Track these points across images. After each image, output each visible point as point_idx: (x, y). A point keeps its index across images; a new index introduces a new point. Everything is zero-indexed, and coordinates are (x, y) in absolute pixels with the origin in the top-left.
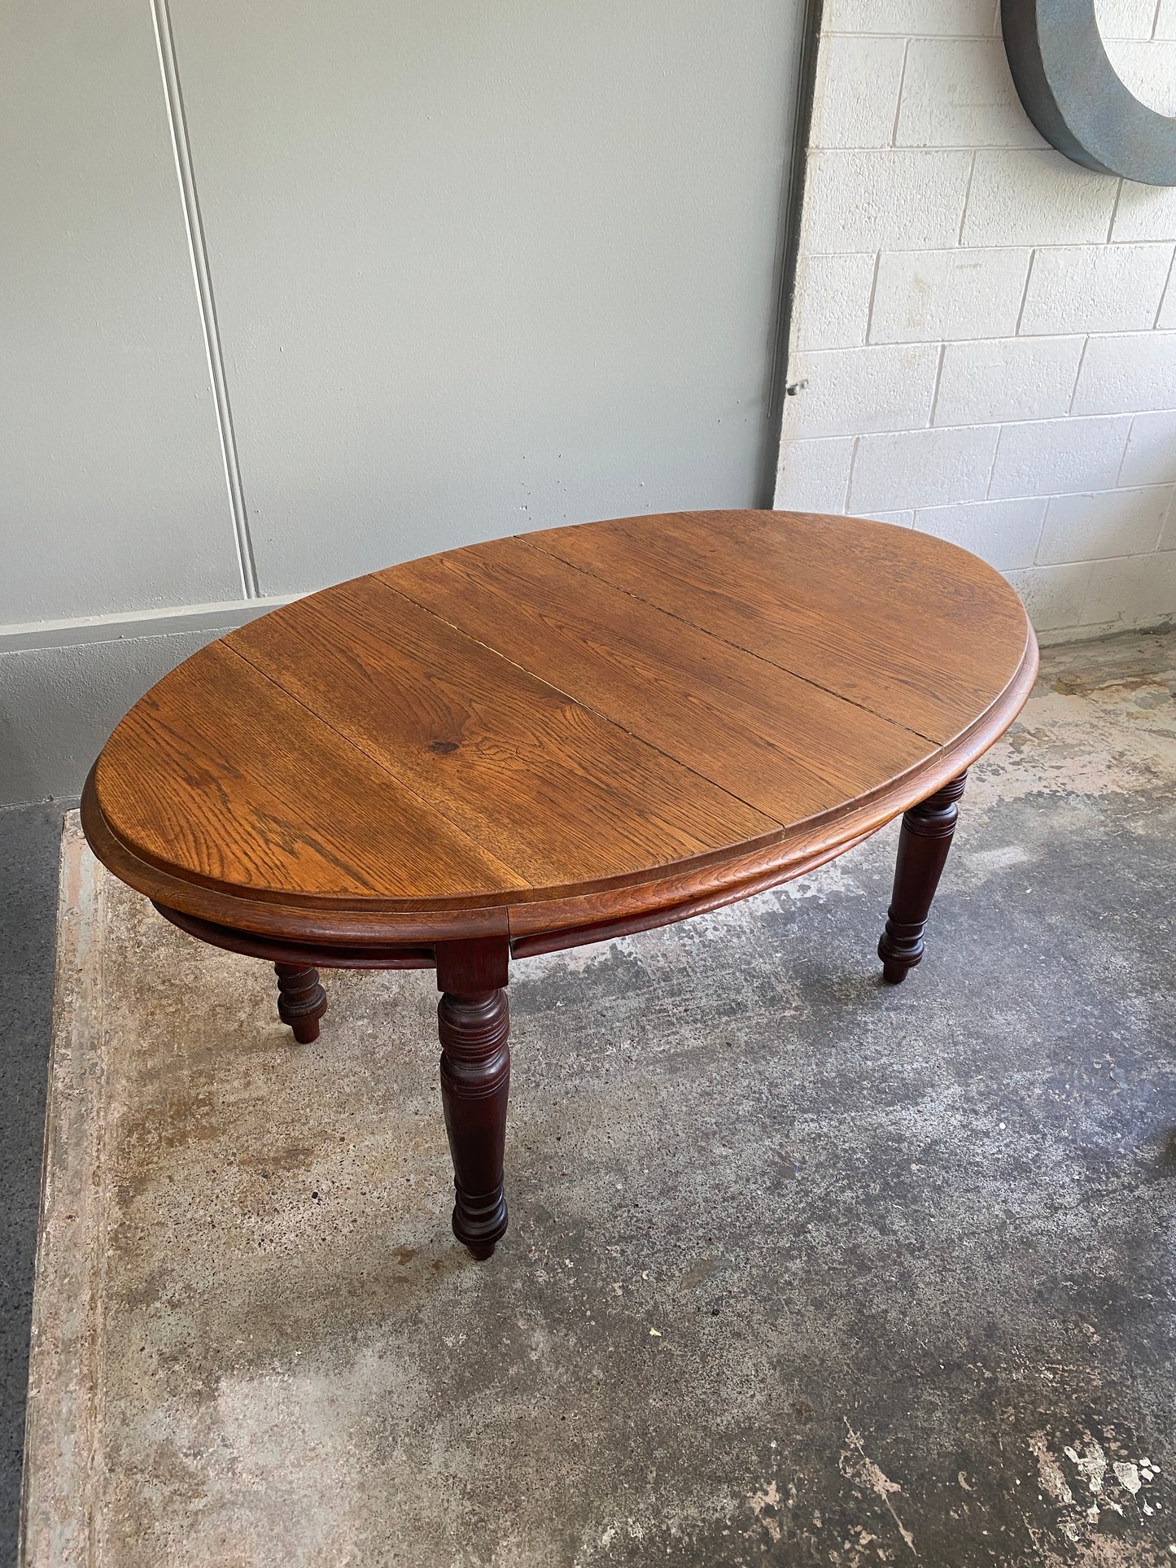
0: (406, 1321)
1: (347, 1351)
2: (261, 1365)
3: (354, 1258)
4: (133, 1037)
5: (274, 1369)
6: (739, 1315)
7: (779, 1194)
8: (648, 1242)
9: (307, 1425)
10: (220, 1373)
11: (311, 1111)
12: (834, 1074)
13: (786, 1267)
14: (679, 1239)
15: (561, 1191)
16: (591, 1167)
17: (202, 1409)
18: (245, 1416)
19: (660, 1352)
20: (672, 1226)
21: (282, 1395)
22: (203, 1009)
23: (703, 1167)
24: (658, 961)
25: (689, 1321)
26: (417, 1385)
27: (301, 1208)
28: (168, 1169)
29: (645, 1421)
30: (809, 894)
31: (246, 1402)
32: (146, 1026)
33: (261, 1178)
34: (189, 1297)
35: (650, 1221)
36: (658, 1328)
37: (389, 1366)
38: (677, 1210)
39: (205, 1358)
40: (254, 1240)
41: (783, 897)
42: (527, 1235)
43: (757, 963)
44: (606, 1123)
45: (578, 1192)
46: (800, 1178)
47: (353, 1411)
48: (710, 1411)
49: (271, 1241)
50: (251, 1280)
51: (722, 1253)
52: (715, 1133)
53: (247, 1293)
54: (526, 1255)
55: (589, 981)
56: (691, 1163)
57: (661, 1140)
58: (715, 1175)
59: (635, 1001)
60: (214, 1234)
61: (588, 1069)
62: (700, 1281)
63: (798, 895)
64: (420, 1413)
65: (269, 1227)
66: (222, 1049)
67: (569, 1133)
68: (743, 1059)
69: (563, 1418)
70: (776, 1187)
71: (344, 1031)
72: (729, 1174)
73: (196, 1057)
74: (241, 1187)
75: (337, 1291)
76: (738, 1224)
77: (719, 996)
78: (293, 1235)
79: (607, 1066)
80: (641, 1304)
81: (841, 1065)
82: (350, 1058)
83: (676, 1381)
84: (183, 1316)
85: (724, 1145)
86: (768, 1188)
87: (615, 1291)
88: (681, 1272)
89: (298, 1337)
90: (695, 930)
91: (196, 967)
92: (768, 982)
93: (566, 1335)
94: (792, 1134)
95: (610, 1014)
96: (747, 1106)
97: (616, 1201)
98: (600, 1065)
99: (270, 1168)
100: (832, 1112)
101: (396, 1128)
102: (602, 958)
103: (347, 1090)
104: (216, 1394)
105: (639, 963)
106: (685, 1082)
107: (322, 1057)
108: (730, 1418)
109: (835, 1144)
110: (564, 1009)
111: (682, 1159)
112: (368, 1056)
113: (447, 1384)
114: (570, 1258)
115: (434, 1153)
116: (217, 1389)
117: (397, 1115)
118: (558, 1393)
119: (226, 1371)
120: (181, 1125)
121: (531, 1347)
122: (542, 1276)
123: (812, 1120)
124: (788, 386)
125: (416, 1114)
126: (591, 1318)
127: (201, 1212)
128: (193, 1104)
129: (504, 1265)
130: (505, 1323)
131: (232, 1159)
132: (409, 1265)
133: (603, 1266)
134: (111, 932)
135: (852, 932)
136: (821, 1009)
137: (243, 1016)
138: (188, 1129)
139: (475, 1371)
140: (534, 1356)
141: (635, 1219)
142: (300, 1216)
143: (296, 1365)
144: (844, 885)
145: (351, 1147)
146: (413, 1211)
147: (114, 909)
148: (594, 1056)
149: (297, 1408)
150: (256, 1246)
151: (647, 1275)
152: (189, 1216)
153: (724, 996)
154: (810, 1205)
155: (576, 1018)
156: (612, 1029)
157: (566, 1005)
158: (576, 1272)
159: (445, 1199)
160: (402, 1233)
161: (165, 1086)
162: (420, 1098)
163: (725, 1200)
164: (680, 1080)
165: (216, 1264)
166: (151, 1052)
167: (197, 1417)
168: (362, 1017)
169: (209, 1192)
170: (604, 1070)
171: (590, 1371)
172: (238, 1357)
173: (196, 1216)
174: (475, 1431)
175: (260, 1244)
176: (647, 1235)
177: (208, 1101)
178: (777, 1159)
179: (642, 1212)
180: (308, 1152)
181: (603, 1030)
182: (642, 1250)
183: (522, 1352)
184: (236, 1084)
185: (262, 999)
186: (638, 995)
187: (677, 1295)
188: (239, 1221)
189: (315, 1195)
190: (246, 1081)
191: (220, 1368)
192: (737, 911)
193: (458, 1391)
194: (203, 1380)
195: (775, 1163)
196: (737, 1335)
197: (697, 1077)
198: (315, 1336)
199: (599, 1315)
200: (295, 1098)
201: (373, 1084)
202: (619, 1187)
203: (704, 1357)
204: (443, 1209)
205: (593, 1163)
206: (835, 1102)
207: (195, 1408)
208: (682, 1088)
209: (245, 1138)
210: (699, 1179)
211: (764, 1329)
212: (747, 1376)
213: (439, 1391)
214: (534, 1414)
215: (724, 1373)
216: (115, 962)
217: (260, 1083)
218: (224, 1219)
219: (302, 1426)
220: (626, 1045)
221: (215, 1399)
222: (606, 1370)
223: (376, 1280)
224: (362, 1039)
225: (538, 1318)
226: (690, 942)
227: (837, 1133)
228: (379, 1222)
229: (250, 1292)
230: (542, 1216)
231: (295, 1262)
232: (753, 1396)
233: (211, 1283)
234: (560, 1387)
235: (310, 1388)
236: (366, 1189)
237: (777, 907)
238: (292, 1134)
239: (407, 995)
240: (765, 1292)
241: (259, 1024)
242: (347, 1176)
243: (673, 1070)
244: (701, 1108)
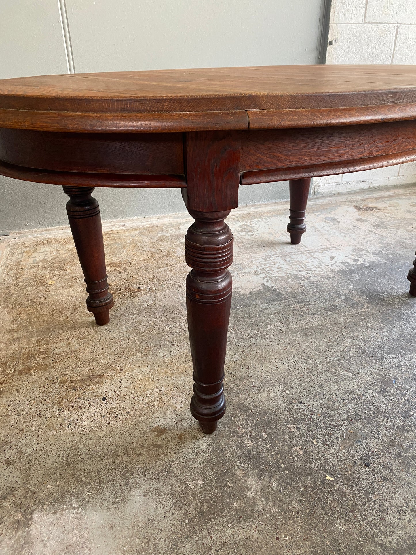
0: (162, 472)
1: (122, 492)
2: (63, 502)
3: (127, 434)
4: (7, 324)
5: (71, 505)
6: (383, 467)
7: (387, 395)
8: (313, 422)
9: (93, 545)
10: (34, 508)
11: (103, 356)
12: (399, 336)
13: (405, 437)
14: (332, 421)
15: (253, 395)
16: (269, 382)
17: (19, 533)
18: (49, 538)
19: (336, 491)
20: (326, 413)
21: (76, 522)
22: (47, 311)
23: (336, 382)
24: (288, 290)
25: (350, 470)
26: (170, 515)
27: (96, 406)
28: (17, 386)
29: (337, 541)
30: (359, 263)
31: (50, 529)
32: (15, 319)
33: (72, 390)
34: (20, 458)
35: (311, 411)
36: (331, 475)
37: (151, 502)
38: (326, 404)
39: (25, 497)
40: (65, 424)
41: (346, 264)
42: (236, 419)
43: (341, 290)
44: (274, 360)
45: (263, 395)
46: (396, 387)
47: (126, 534)
48: (382, 533)
49: (76, 424)
50: (61, 448)
51: (361, 428)
52: (339, 365)
53: (58, 455)
54: (237, 431)
55: (253, 298)
56: (328, 380)
57: (308, 368)
58: (344, 386)
59: (278, 306)
60: (40, 421)
61: (259, 335)
62: (352, 445)
63: (354, 263)
64: (174, 536)
65: (75, 417)
66: (55, 328)
67: (253, 365)
68: (345, 330)
69: (277, 539)
70: (383, 391)
71: (123, 320)
72: (353, 385)
73: (41, 332)
74: (60, 395)
75: (116, 454)
76: (366, 412)
77: (324, 303)
78: (90, 420)
79: (269, 334)
80: (316, 460)
81: (401, 332)
82: (126, 331)
83: (352, 511)
84: (13, 470)
85: (346, 371)
86: (379, 392)
87: (297, 452)
88: (338, 440)
89: (90, 483)
90: (305, 277)
91: (46, 294)
92: (349, 297)
93: (270, 480)
94: (384, 364)
95: (266, 311)
96: (353, 352)
97: (288, 400)
98: (265, 333)
99: (78, 385)
100: (404, 354)
101: (152, 364)
102: (258, 289)
103: (125, 346)
104: (30, 522)
105: (278, 290)
106: (315, 341)
107: (111, 332)
108: (397, 538)
109: (411, 369)
110: (241, 309)
111: (323, 378)
112: (137, 330)
113: (192, 514)
114: (265, 432)
115: (175, 376)
116: (31, 519)
117: (153, 358)
118: (270, 521)
119: (39, 506)
120: (28, 364)
121: (247, 488)
122: (248, 443)
123: (394, 358)
124: (329, 41)
125: (164, 357)
126: (285, 469)
127: (34, 409)
128: (36, 354)
129: (224, 437)
130: (227, 473)
131: (56, 380)
132: (163, 437)
133: (287, 437)
134: (5, 280)
135: (386, 277)
136: (381, 308)
137: (68, 314)
138: (32, 366)
139: (211, 505)
140: (250, 494)
141: (302, 410)
142: (94, 410)
143: (87, 502)
144: (376, 259)
145: (126, 374)
146: (164, 407)
147: (7, 272)
148: (261, 329)
149: (86, 532)
150: (66, 427)
151: (317, 442)
152: (26, 411)
153: (327, 303)
154: (408, 401)
155: (247, 313)
156: (269, 318)
157: (242, 308)
158: (270, 440)
159: (183, 400)
160: (158, 419)
161: (21, 346)
162: (165, 349)
163: (354, 399)
164: (312, 340)
165: (39, 438)
166: (16, 330)
167: (15, 539)
168: (133, 314)
169: (40, 398)
170: (268, 336)
171: (290, 504)
172: (48, 496)
173: (31, 411)
174: (214, 549)
175: (68, 426)
176: (311, 418)
177: (46, 352)
178: (379, 377)
179: (305, 406)
180: (101, 376)
181: (264, 318)
182: (310, 427)
183: (241, 492)
184: (62, 344)
185: (79, 307)
186: (280, 303)
187: (339, 454)
188: (57, 413)
189: (104, 399)
190: (67, 343)
191: (35, 504)
192: (325, 270)
193: (200, 520)
194: (21, 512)
195: (380, 379)
196: (387, 479)
197: (321, 339)
198: (100, 482)
199: (290, 466)
200: (95, 350)
201: (139, 343)
202: (288, 392)
203: (367, 494)
204: (182, 406)
205: (270, 380)
206: (404, 349)
207: (14, 532)
208: (314, 344)
209: (64, 370)
210: (336, 388)
211: (403, 475)
212: (401, 507)
213: (187, 520)
214: (255, 536)
215: (384, 505)
216: (4, 293)
217: (75, 344)
218: (48, 412)
219: (89, 545)
220: (278, 324)
221: (29, 526)
222: (301, 503)
223: (142, 446)
224: (133, 323)
225: (250, 469)
226: (303, 282)
227: (410, 363)
228: (143, 413)
229: (59, 455)
230: (244, 409)
231: (90, 436)
232: (409, 521)
233: (35, 449)
234: (271, 516)
235: (96, 518)
236: (135, 395)
237: (344, 268)
238: (92, 368)
239: (157, 304)
240: (396, 451)
241: (77, 317)
242: (124, 389)
243: (307, 335)
244: (327, 353)
